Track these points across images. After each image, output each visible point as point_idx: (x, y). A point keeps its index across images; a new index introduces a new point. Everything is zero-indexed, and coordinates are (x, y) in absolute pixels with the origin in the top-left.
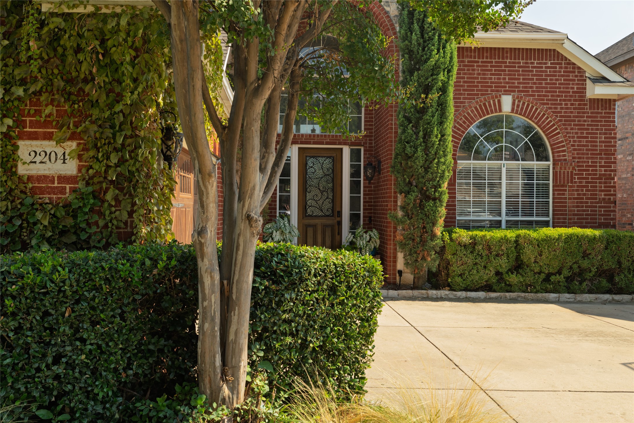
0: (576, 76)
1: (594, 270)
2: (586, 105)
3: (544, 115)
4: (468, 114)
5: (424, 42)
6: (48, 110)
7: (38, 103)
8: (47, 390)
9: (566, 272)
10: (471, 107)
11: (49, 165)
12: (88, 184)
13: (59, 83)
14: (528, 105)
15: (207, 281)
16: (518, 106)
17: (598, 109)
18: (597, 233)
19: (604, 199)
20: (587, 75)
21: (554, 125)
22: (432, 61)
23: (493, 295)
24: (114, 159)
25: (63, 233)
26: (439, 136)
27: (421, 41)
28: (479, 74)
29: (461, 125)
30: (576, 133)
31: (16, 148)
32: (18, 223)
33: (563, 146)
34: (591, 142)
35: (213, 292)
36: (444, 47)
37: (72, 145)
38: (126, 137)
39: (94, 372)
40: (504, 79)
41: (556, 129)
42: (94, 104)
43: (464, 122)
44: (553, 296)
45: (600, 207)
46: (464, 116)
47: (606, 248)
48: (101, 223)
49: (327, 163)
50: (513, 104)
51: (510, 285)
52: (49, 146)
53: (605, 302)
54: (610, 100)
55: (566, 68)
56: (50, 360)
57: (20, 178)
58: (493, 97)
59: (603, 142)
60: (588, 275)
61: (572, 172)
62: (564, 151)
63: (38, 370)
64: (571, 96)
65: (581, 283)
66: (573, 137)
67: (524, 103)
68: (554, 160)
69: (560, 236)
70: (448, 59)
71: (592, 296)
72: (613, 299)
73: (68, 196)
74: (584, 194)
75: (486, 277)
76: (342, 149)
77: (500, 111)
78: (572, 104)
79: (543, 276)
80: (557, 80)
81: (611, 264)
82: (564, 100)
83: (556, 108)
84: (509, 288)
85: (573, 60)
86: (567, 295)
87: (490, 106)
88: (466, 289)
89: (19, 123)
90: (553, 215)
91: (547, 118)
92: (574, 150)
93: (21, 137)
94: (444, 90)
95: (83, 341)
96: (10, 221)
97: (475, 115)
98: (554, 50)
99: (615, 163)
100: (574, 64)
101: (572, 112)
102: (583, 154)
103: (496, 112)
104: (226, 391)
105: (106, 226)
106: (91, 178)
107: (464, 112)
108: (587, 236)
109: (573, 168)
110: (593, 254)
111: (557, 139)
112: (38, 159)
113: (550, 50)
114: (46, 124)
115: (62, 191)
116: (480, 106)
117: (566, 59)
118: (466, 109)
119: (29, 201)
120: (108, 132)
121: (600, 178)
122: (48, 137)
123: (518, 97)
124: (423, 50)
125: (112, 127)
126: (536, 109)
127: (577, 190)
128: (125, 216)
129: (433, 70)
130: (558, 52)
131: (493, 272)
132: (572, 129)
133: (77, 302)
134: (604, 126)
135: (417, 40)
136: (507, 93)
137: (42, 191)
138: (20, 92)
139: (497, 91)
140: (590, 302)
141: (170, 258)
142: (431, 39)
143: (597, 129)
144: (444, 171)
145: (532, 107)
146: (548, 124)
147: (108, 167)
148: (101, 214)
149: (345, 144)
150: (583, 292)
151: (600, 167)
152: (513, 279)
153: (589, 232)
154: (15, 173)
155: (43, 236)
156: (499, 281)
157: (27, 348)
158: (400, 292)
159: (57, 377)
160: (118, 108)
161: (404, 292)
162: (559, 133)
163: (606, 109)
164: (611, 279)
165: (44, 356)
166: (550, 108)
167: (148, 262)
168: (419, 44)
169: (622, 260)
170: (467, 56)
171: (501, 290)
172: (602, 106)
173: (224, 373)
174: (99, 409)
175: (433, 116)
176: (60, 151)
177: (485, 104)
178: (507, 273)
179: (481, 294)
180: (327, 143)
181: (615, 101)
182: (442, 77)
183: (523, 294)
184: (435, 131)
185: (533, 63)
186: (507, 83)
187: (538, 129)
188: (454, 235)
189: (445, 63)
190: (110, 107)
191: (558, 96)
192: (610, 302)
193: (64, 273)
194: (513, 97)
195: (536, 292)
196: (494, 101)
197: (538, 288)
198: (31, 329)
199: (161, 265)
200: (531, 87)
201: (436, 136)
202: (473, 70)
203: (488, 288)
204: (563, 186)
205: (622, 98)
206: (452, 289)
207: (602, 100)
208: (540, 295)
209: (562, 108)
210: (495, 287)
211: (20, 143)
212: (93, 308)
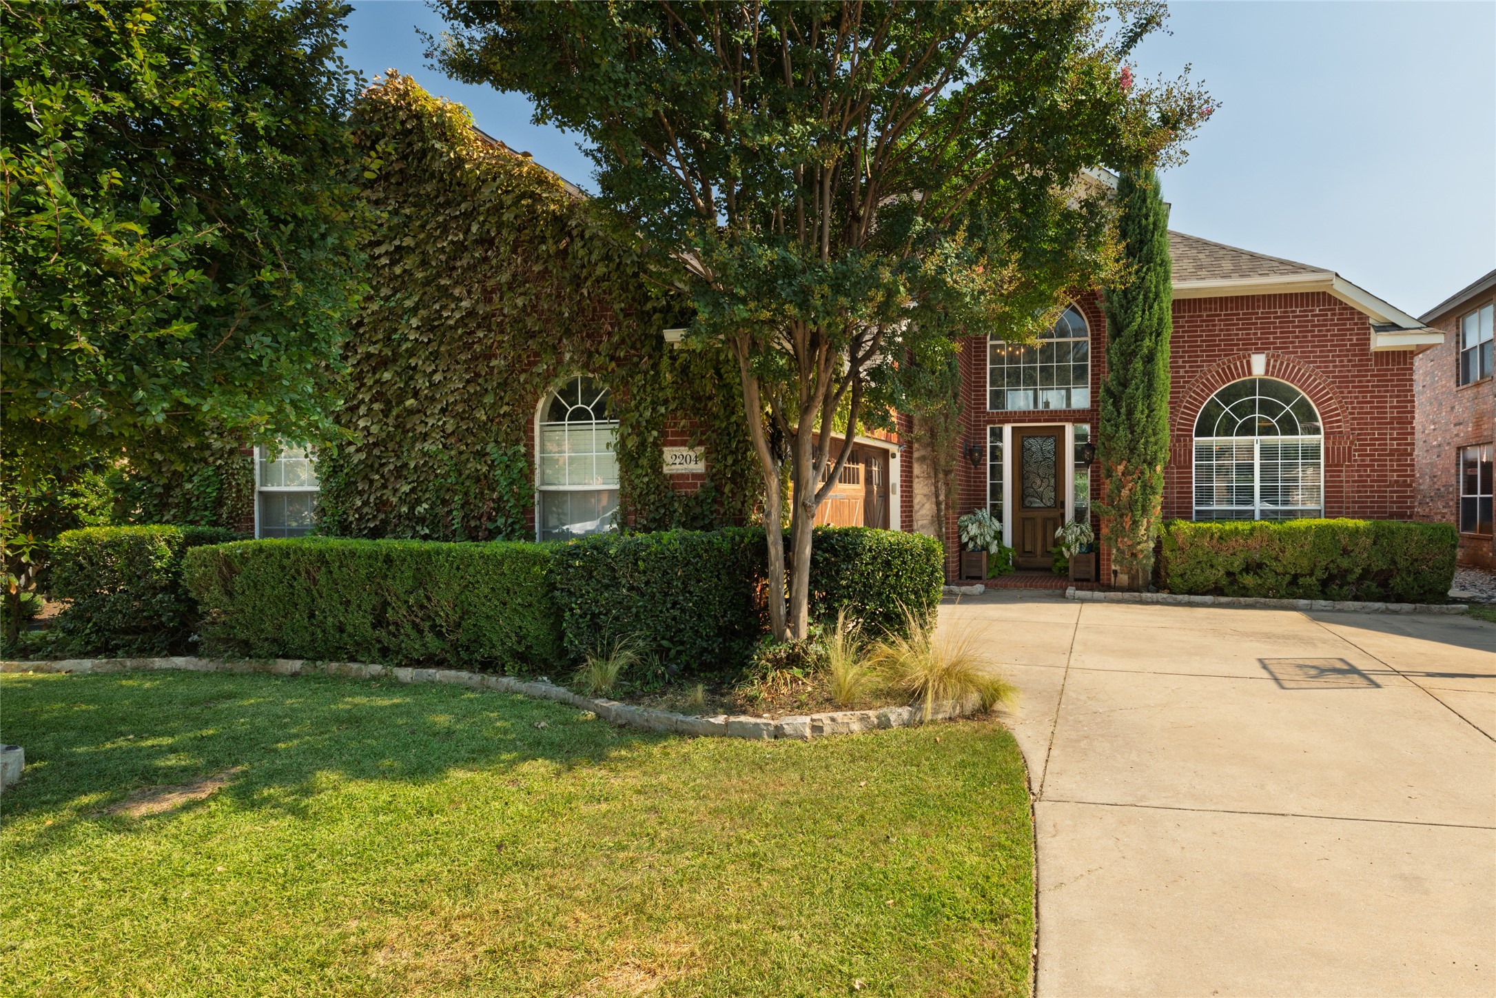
0: (1356, 324)
1: (1358, 571)
2: (1370, 360)
3: (1310, 376)
4: (1208, 380)
5: (1128, 303)
6: (683, 423)
7: (675, 418)
8: (668, 628)
9: (1319, 573)
10: (1210, 371)
11: (685, 466)
12: (712, 480)
13: (689, 401)
14: (1288, 365)
15: (772, 551)
16: (1274, 367)
17: (1388, 364)
18: (1361, 523)
19: (1396, 482)
20: (1371, 321)
21: (1324, 388)
22: (1134, 326)
23: (1223, 599)
24: (730, 461)
25: (695, 518)
26: (1146, 411)
27: (1124, 302)
28: (1221, 330)
29: (1198, 394)
30: (1356, 397)
31: (661, 453)
32: (663, 511)
33: (1338, 415)
34: (1377, 408)
35: (777, 559)
36: (1151, 307)
37: (701, 449)
38: (739, 442)
39: (700, 616)
40: (1256, 334)
41: (1327, 393)
42: (716, 417)
43: (1202, 390)
44: (1302, 602)
45: (1391, 492)
46: (1203, 384)
47: (1375, 543)
48: (722, 511)
49: (1049, 445)
50: (1268, 364)
51: (1244, 588)
52: (684, 450)
53: (1376, 611)
54: (1405, 352)
55: (1341, 314)
56: (669, 606)
57: (665, 476)
58: (1239, 358)
59: (1395, 407)
60: (1351, 578)
61: (1350, 448)
62: (1339, 421)
63: (661, 612)
64: (1348, 350)
65: (1341, 587)
66: (1352, 403)
67: (1282, 363)
68: (1326, 433)
69: (1309, 528)
70: (1155, 320)
71: (1357, 604)
72: (1387, 609)
73: (699, 490)
74: (1369, 476)
75: (1212, 578)
76: (1064, 427)
77: (1250, 374)
78: (1349, 361)
79: (1288, 578)
80: (1328, 331)
81: (1380, 564)
82: (1339, 356)
83: (1327, 367)
84: (1244, 592)
85: (1351, 304)
86: (1323, 602)
87: (1236, 368)
88: (1190, 592)
89: (663, 434)
90: (1326, 502)
91: (1315, 380)
92: (1353, 419)
93: (665, 445)
94: (1150, 359)
95: (691, 593)
96: (657, 510)
97: (1217, 381)
98: (1324, 293)
99: (1413, 434)
100: (1352, 308)
101: (1349, 371)
102: (1366, 424)
103: (1244, 375)
104: (788, 633)
105: (725, 514)
106: (715, 475)
107: (1201, 377)
108: (1347, 528)
109: (1352, 443)
110: (1357, 550)
111: (1329, 405)
112: (678, 461)
113: (1318, 293)
114: (682, 433)
115: (695, 485)
116: (1223, 370)
117: (1341, 302)
118: (1205, 374)
119: (670, 494)
120: (726, 439)
121: (1391, 455)
122: (683, 444)
123: (1273, 356)
124: (1126, 312)
125: (729, 434)
126: (1300, 370)
127: (1358, 471)
128: (739, 505)
129: (1136, 335)
130: (1330, 296)
131: (1222, 572)
132: (1350, 392)
133: (686, 565)
134: (1397, 386)
135: (1119, 301)
136: (1259, 351)
137: (680, 486)
138: (663, 410)
139: (1246, 350)
140: (1355, 611)
141: (753, 536)
142: (1135, 299)
143: (1387, 391)
144: (1156, 452)
145: (1294, 367)
146: (1316, 387)
147: (726, 466)
148: (722, 504)
149: (1067, 421)
150: (1344, 598)
151: (1391, 439)
152: (1249, 580)
153: (1351, 523)
154: (661, 473)
155: (679, 521)
156: (1232, 583)
157: (653, 596)
158: (1107, 594)
159: (674, 619)
160: (733, 419)
161: (1112, 594)
162: (1331, 399)
163: (1399, 363)
164: (1384, 584)
165: (665, 602)
166: (1319, 367)
167: (737, 538)
168: (1122, 306)
169: (1398, 559)
170: (1206, 309)
171: (1234, 594)
172: (1393, 360)
173: (788, 621)
174: (705, 645)
175: (1137, 389)
176: (692, 454)
177: (1229, 368)
178: (1241, 573)
179: (1209, 599)
180: (1045, 421)
181: (1412, 352)
182: (1147, 342)
183: (1263, 600)
184: (1140, 406)
185: (1294, 312)
186: (1259, 339)
187: (1303, 394)
188: (1172, 528)
189: (1151, 326)
190: (728, 418)
191: (1330, 351)
192: (1383, 612)
193: (677, 544)
194: (1267, 356)
195: (1282, 597)
196: (1242, 363)
197: (1283, 592)
198: (655, 583)
199: (746, 540)
200: (1292, 342)
201: (1142, 412)
202: (1214, 325)
203: (1218, 591)
204: (1337, 466)
205: (1422, 349)
206: (1171, 592)
207: (1393, 352)
208: (1285, 601)
209: (1335, 367)
210: (1226, 591)
211: (665, 449)
212: (697, 570)
